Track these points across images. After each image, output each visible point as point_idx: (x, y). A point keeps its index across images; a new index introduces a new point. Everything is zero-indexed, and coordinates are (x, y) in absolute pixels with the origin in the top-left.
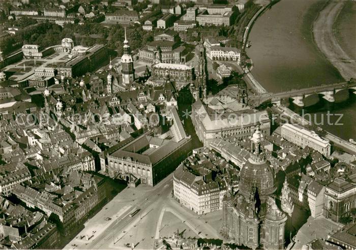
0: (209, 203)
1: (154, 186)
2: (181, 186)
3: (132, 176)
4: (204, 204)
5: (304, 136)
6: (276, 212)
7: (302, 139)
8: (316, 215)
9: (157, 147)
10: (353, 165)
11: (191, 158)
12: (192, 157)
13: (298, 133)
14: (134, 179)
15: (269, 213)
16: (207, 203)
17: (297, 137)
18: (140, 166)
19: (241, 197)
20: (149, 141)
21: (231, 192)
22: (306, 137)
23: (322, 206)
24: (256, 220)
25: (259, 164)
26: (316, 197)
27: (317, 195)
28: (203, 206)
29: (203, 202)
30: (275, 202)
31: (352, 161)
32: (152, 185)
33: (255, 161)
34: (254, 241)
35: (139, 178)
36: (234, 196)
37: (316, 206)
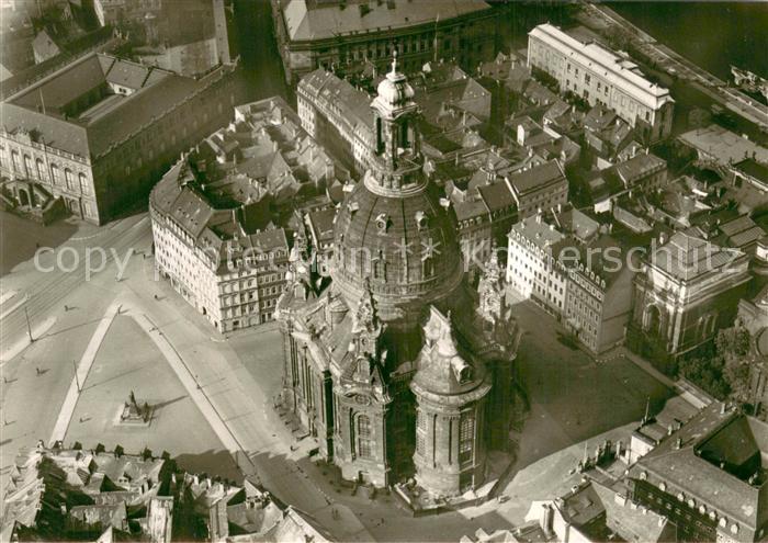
0: (256, 296)
1: (103, 223)
2: (169, 237)
3: (36, 192)
4: (237, 300)
5: (595, 68)
6: (451, 367)
7: (588, 78)
8: (601, 346)
9: (129, 92)
10: (737, 174)
11: (216, 140)
12: (221, 137)
13: (576, 56)
14: (42, 198)
15: (427, 364)
16: (246, 296)
17: (573, 71)
18: (57, 159)
19: (335, 304)
20: (105, 72)
21: (307, 279)
22: (600, 71)
23: (625, 319)
24: (379, 390)
25: (398, 194)
26: (604, 291)
27: (608, 285)
28: (234, 307)
29: (233, 295)
30: (448, 329)
31: (738, 159)
32: (97, 219)
33: (386, 184)
34: (373, 453)
35: (56, 197)
36: (319, 293)
37: (603, 321)
